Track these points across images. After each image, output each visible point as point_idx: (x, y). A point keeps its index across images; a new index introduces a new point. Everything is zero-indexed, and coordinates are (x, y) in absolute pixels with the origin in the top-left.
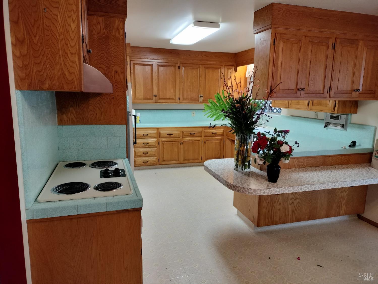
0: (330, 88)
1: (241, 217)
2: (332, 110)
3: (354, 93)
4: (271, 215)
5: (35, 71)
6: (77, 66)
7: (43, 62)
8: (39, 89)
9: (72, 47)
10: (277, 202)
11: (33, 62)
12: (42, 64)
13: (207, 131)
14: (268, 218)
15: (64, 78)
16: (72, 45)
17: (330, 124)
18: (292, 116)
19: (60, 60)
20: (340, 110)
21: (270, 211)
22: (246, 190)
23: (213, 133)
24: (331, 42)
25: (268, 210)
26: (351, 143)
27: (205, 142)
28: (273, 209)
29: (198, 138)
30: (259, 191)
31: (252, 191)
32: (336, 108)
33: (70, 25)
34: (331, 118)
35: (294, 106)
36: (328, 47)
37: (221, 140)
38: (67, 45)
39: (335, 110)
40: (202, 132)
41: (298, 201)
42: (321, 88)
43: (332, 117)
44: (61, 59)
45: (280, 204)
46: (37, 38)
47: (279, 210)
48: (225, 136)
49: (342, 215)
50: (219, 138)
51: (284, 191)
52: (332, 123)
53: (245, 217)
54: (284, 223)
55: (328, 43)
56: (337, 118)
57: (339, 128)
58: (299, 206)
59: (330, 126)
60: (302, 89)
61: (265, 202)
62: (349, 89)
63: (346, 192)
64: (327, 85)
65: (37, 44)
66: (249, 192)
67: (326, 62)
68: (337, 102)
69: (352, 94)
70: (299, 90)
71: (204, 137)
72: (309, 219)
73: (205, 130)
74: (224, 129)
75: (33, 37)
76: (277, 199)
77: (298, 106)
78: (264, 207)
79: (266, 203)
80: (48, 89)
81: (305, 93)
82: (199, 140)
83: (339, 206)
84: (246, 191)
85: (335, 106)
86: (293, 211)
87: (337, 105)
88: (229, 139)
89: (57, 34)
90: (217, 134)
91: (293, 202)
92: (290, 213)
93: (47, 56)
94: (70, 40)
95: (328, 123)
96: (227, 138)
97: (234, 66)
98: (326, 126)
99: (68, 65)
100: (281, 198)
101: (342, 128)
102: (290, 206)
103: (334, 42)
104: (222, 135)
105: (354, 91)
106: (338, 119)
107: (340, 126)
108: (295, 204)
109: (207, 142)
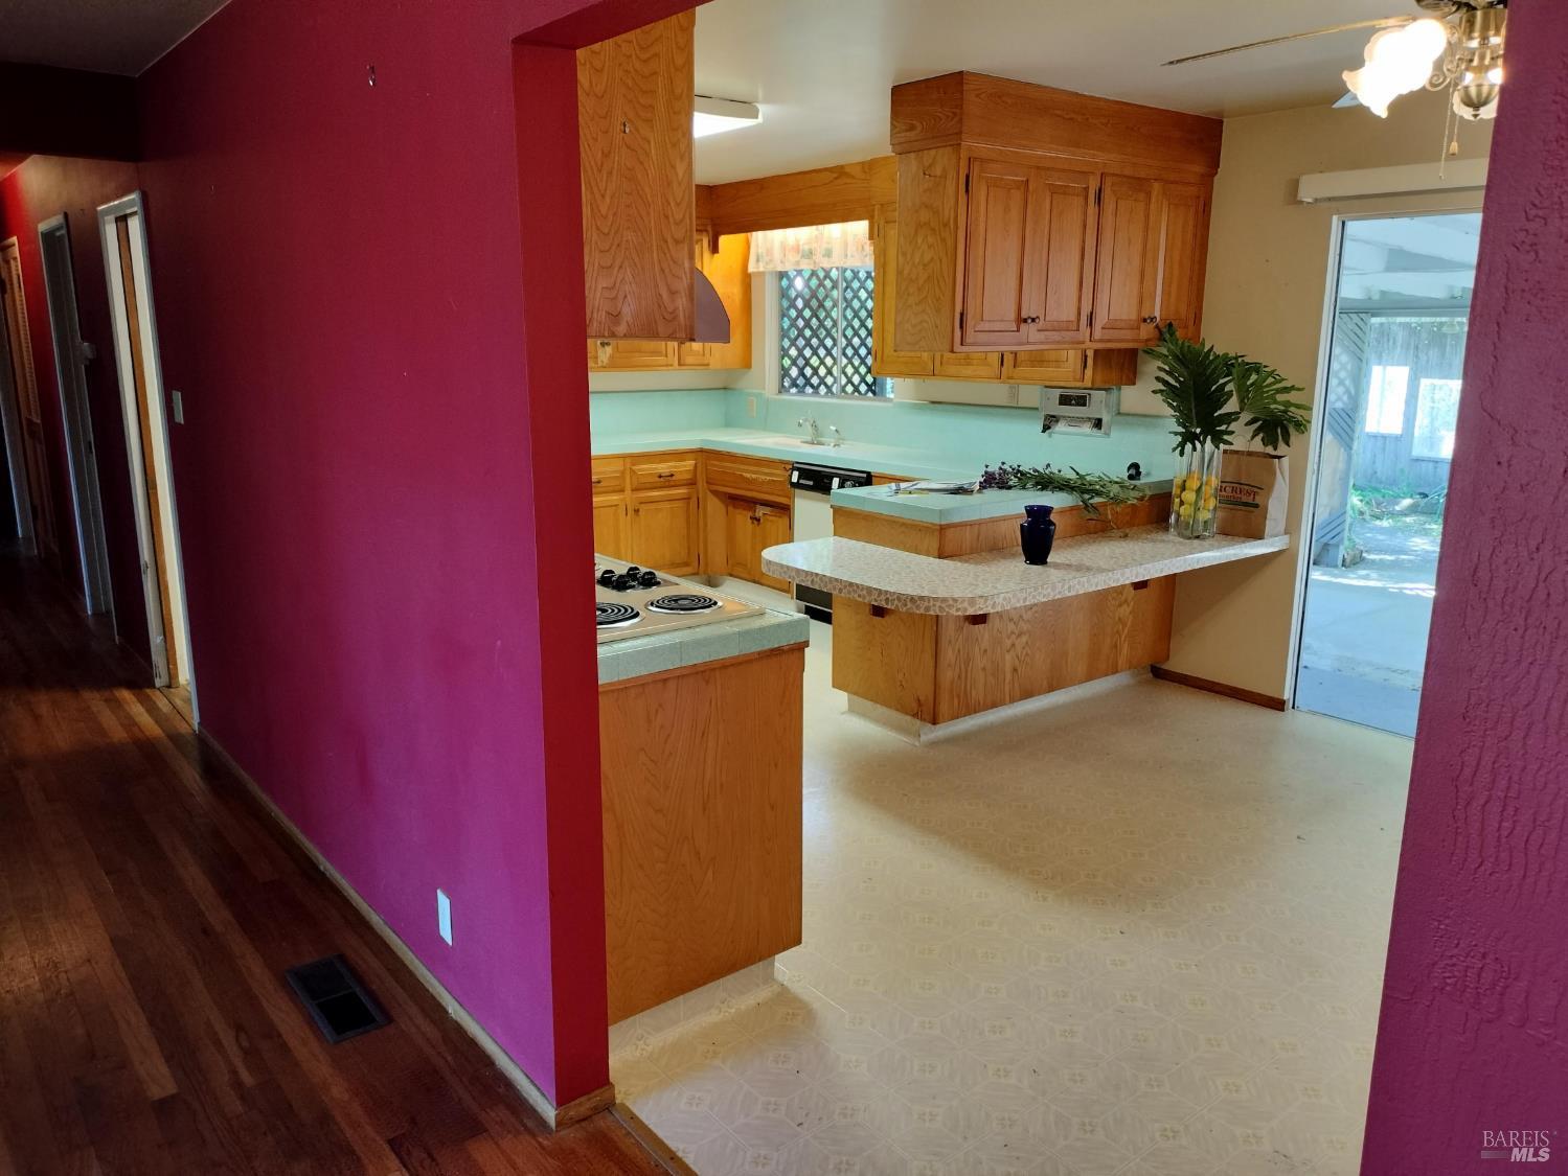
0: (1092, 313)
1: (863, 715)
2: (1078, 377)
3: (1143, 325)
4: (966, 685)
5: (600, 287)
6: (685, 273)
7: (618, 263)
8: (606, 334)
9: (676, 224)
10: (977, 649)
11: (597, 264)
12: (616, 269)
13: (639, 470)
14: (959, 696)
15: (660, 307)
16: (679, 217)
17: (1057, 421)
18: (933, 402)
19: (652, 258)
20: (1099, 378)
21: (963, 675)
22: (951, 602)
23: (660, 477)
24: (1094, 185)
25: (957, 670)
26: (1129, 469)
27: (637, 511)
28: (969, 669)
29: (614, 498)
30: (982, 601)
31: (966, 605)
32: (1089, 372)
33: (673, 167)
34: (1060, 404)
35: (952, 370)
36: (1086, 198)
37: (688, 499)
38: (667, 217)
39: (1086, 377)
40: (623, 472)
41: (1024, 639)
42: (1073, 317)
43: (1065, 400)
44: (655, 255)
45: (985, 651)
46: (608, 199)
47: (984, 669)
48: (701, 484)
49: (1122, 671)
50: (682, 491)
51: (1034, 597)
52: (1064, 417)
53: (881, 710)
54: (994, 705)
55: (1086, 189)
56: (1081, 401)
57: (1087, 429)
58: (1027, 654)
59: (1060, 427)
60: (1033, 320)
61: (950, 652)
62: (1134, 316)
63: (1128, 605)
64: (1086, 310)
65: (605, 217)
66: (960, 606)
67: (1084, 242)
68: (1090, 354)
69: (1138, 328)
70: (1025, 321)
71: (634, 490)
72: (1051, 689)
73: (634, 468)
74: (696, 460)
75: (598, 196)
76: (977, 639)
77: (968, 371)
78: (949, 665)
79: (953, 650)
80: (625, 336)
81: (1039, 331)
82: (616, 505)
83: (1116, 646)
84: (949, 606)
85: (1085, 366)
86: (1015, 670)
87: (1090, 362)
88: (715, 493)
89: (647, 190)
90: (674, 478)
91: (1013, 645)
92: (1008, 676)
93: (626, 249)
94: (672, 204)
95: (1054, 417)
96: (711, 491)
97: (706, 231)
98: (1046, 428)
99: (667, 271)
100: (986, 636)
101: (1095, 430)
102: (1008, 657)
103: (1099, 184)
104: (692, 483)
105: (1145, 320)
106: (1085, 405)
107: (1089, 424)
108: (1019, 648)
109: (643, 508)
